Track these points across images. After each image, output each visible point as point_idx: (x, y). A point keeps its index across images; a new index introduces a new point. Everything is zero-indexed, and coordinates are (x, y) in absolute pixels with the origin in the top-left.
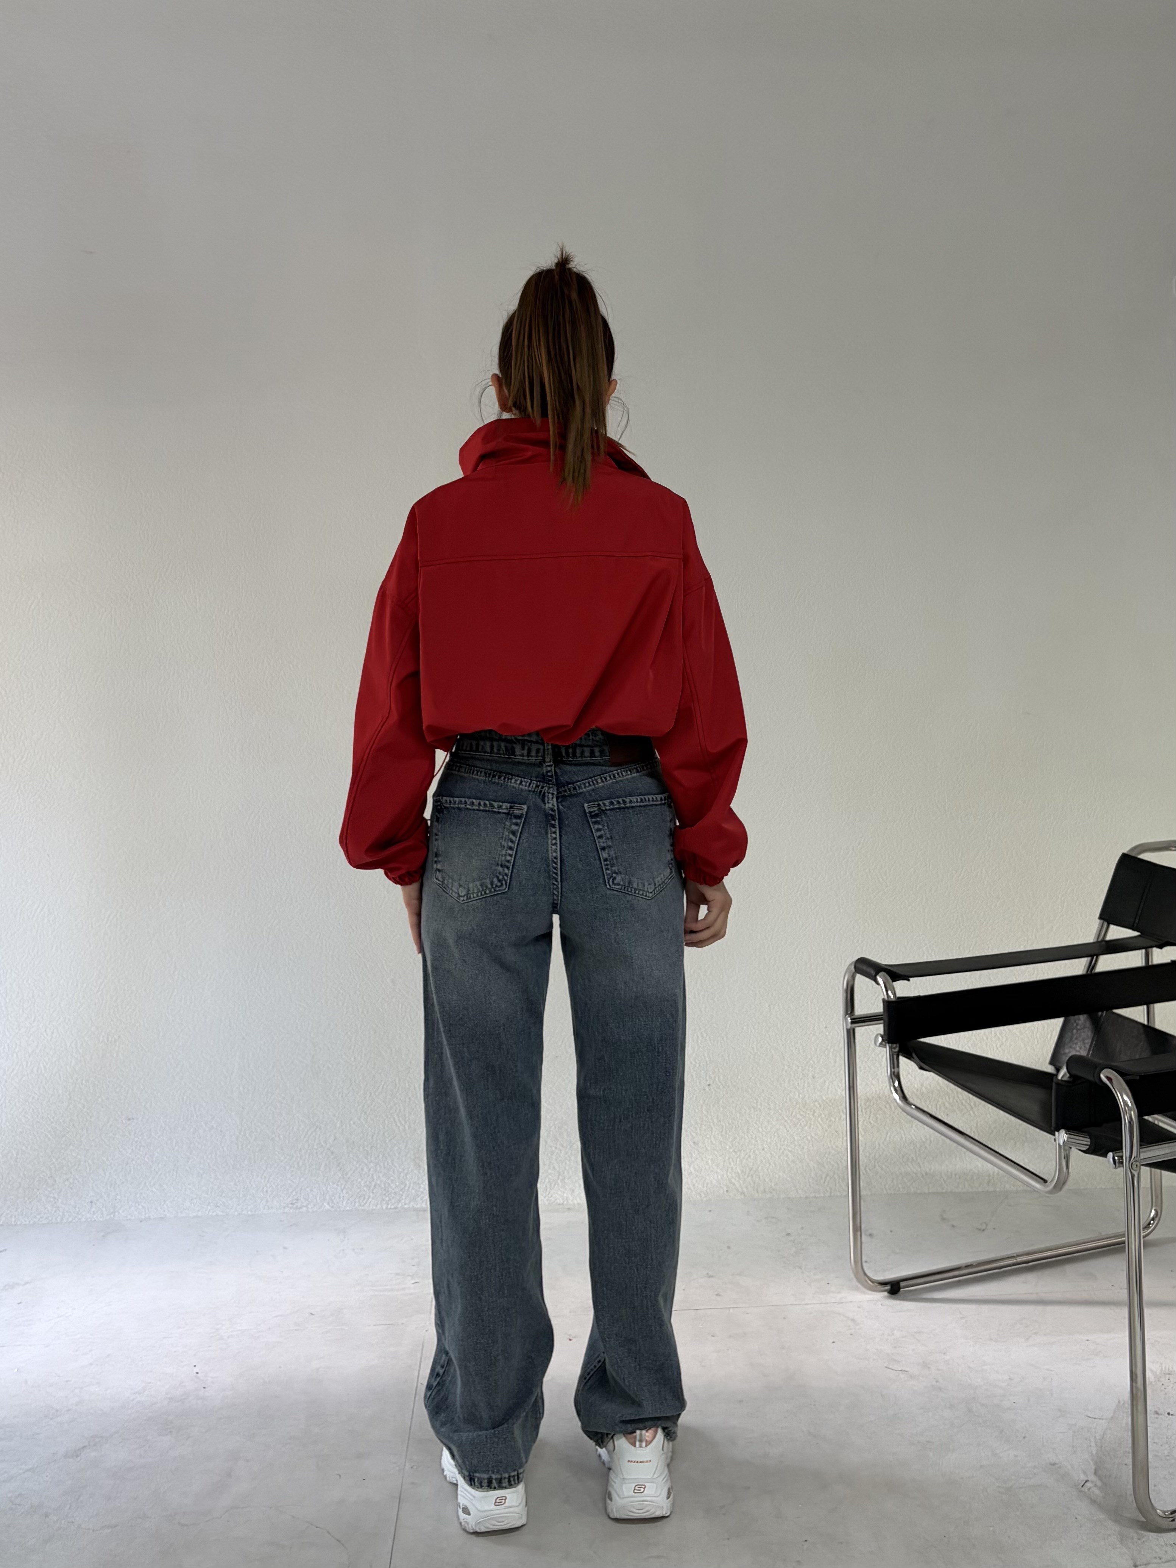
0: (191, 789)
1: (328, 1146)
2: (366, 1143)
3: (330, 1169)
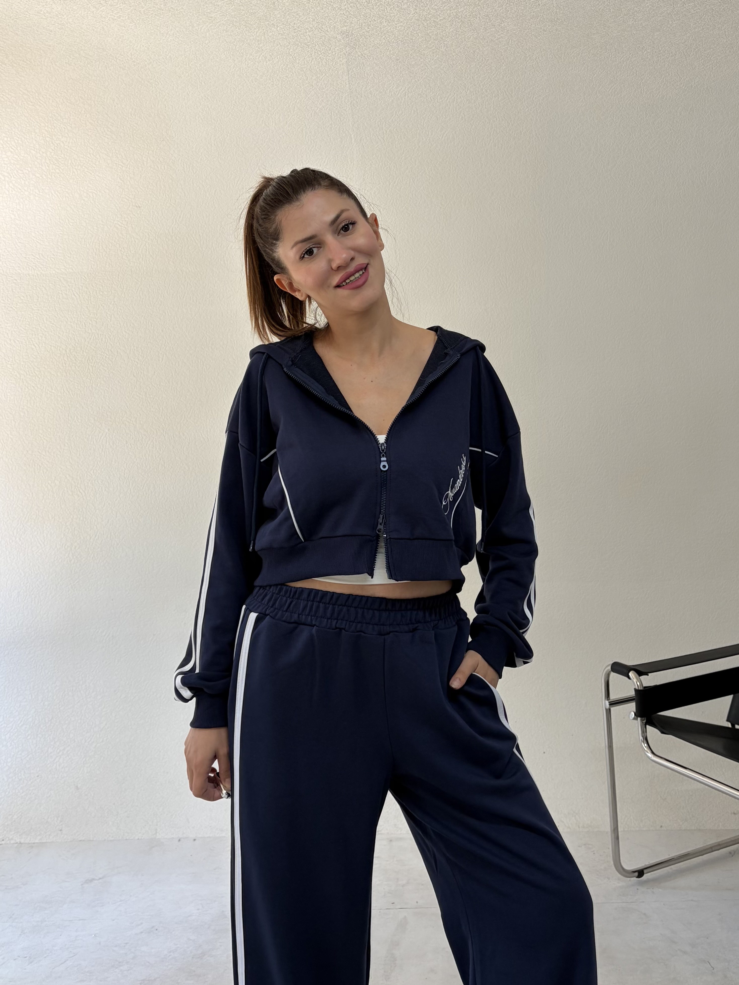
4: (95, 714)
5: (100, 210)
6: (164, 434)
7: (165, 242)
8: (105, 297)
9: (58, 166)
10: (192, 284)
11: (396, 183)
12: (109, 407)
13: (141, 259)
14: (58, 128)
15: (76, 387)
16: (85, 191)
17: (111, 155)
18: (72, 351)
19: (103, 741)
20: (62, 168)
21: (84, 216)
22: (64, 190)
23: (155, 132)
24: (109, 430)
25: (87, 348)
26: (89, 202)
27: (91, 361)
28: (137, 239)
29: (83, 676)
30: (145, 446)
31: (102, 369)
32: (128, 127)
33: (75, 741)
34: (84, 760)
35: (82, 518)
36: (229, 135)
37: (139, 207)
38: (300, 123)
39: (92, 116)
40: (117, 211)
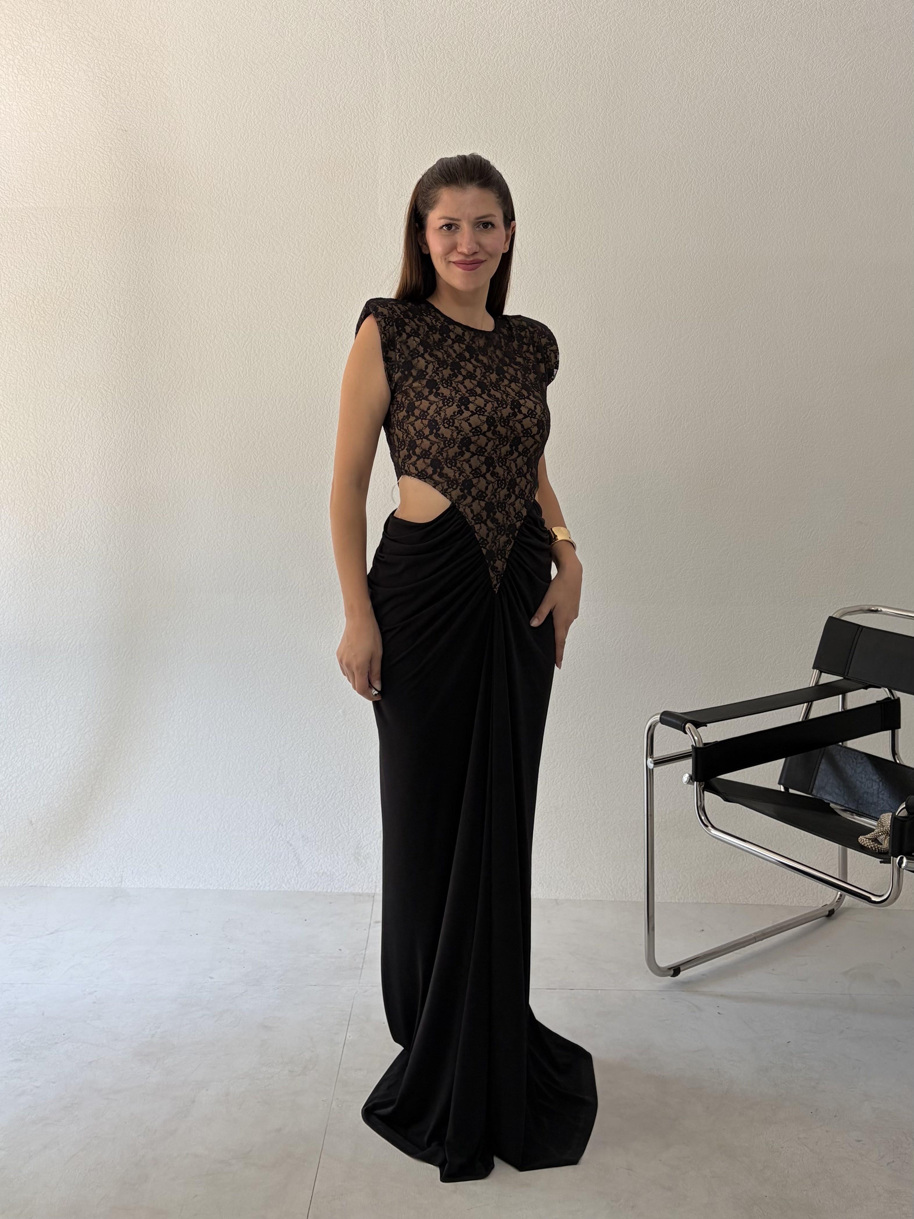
0: (192, 555)
1: (288, 839)
2: (317, 839)
3: (288, 858)
4: (55, 736)
5: (79, 133)
6: (148, 407)
7: (156, 174)
8: (82, 239)
9: (28, 78)
10: (186, 228)
11: (436, 112)
12: (83, 372)
13: (126, 194)
14: (28, 31)
15: (45, 346)
16: (61, 109)
17: (92, 66)
18: (40, 302)
19: (64, 767)
20: (33, 79)
21: (59, 139)
22: (35, 107)
23: (145, 40)
24: (82, 399)
25: (58, 300)
26: (65, 123)
27: (63, 315)
28: (122, 169)
29: (43, 690)
30: (125, 419)
31: (76, 326)
32: (114, 33)
33: (31, 768)
34: (41, 789)
35: (47, 503)
36: (235, 46)
37: (126, 131)
38: (321, 33)
39: (70, 17)
40: (98, 134)
